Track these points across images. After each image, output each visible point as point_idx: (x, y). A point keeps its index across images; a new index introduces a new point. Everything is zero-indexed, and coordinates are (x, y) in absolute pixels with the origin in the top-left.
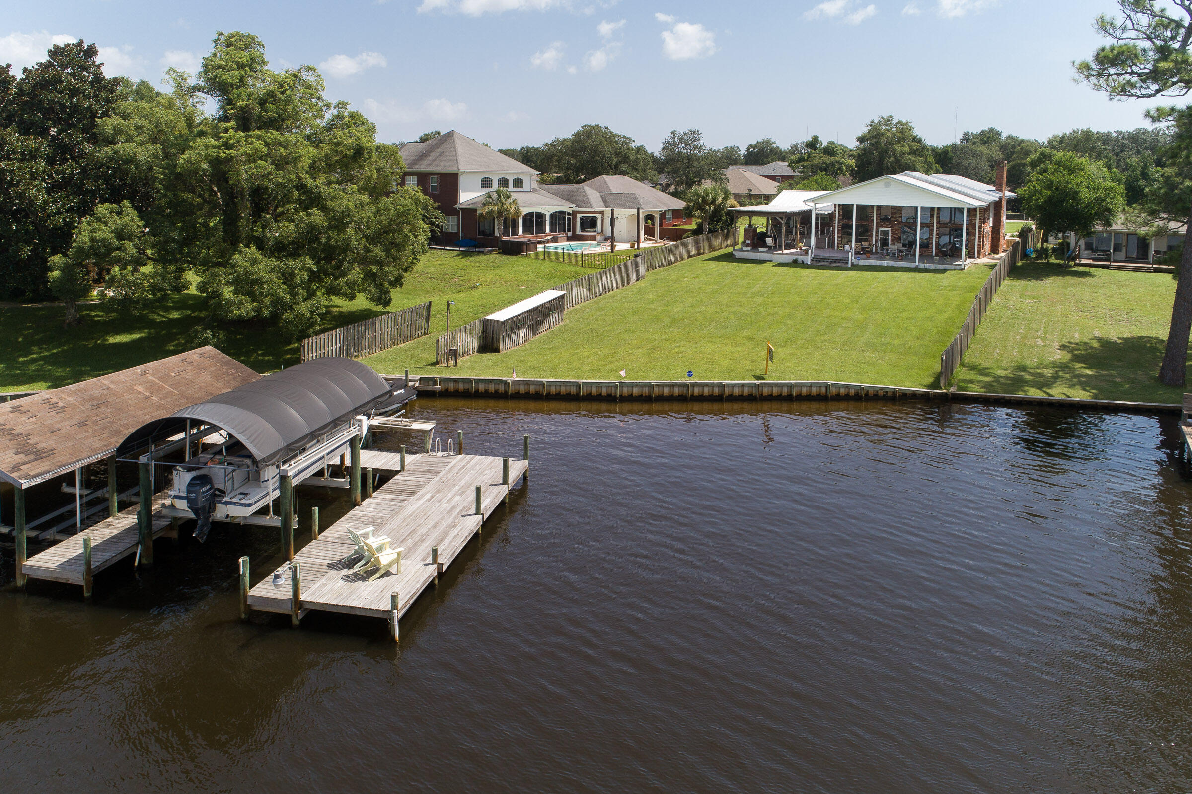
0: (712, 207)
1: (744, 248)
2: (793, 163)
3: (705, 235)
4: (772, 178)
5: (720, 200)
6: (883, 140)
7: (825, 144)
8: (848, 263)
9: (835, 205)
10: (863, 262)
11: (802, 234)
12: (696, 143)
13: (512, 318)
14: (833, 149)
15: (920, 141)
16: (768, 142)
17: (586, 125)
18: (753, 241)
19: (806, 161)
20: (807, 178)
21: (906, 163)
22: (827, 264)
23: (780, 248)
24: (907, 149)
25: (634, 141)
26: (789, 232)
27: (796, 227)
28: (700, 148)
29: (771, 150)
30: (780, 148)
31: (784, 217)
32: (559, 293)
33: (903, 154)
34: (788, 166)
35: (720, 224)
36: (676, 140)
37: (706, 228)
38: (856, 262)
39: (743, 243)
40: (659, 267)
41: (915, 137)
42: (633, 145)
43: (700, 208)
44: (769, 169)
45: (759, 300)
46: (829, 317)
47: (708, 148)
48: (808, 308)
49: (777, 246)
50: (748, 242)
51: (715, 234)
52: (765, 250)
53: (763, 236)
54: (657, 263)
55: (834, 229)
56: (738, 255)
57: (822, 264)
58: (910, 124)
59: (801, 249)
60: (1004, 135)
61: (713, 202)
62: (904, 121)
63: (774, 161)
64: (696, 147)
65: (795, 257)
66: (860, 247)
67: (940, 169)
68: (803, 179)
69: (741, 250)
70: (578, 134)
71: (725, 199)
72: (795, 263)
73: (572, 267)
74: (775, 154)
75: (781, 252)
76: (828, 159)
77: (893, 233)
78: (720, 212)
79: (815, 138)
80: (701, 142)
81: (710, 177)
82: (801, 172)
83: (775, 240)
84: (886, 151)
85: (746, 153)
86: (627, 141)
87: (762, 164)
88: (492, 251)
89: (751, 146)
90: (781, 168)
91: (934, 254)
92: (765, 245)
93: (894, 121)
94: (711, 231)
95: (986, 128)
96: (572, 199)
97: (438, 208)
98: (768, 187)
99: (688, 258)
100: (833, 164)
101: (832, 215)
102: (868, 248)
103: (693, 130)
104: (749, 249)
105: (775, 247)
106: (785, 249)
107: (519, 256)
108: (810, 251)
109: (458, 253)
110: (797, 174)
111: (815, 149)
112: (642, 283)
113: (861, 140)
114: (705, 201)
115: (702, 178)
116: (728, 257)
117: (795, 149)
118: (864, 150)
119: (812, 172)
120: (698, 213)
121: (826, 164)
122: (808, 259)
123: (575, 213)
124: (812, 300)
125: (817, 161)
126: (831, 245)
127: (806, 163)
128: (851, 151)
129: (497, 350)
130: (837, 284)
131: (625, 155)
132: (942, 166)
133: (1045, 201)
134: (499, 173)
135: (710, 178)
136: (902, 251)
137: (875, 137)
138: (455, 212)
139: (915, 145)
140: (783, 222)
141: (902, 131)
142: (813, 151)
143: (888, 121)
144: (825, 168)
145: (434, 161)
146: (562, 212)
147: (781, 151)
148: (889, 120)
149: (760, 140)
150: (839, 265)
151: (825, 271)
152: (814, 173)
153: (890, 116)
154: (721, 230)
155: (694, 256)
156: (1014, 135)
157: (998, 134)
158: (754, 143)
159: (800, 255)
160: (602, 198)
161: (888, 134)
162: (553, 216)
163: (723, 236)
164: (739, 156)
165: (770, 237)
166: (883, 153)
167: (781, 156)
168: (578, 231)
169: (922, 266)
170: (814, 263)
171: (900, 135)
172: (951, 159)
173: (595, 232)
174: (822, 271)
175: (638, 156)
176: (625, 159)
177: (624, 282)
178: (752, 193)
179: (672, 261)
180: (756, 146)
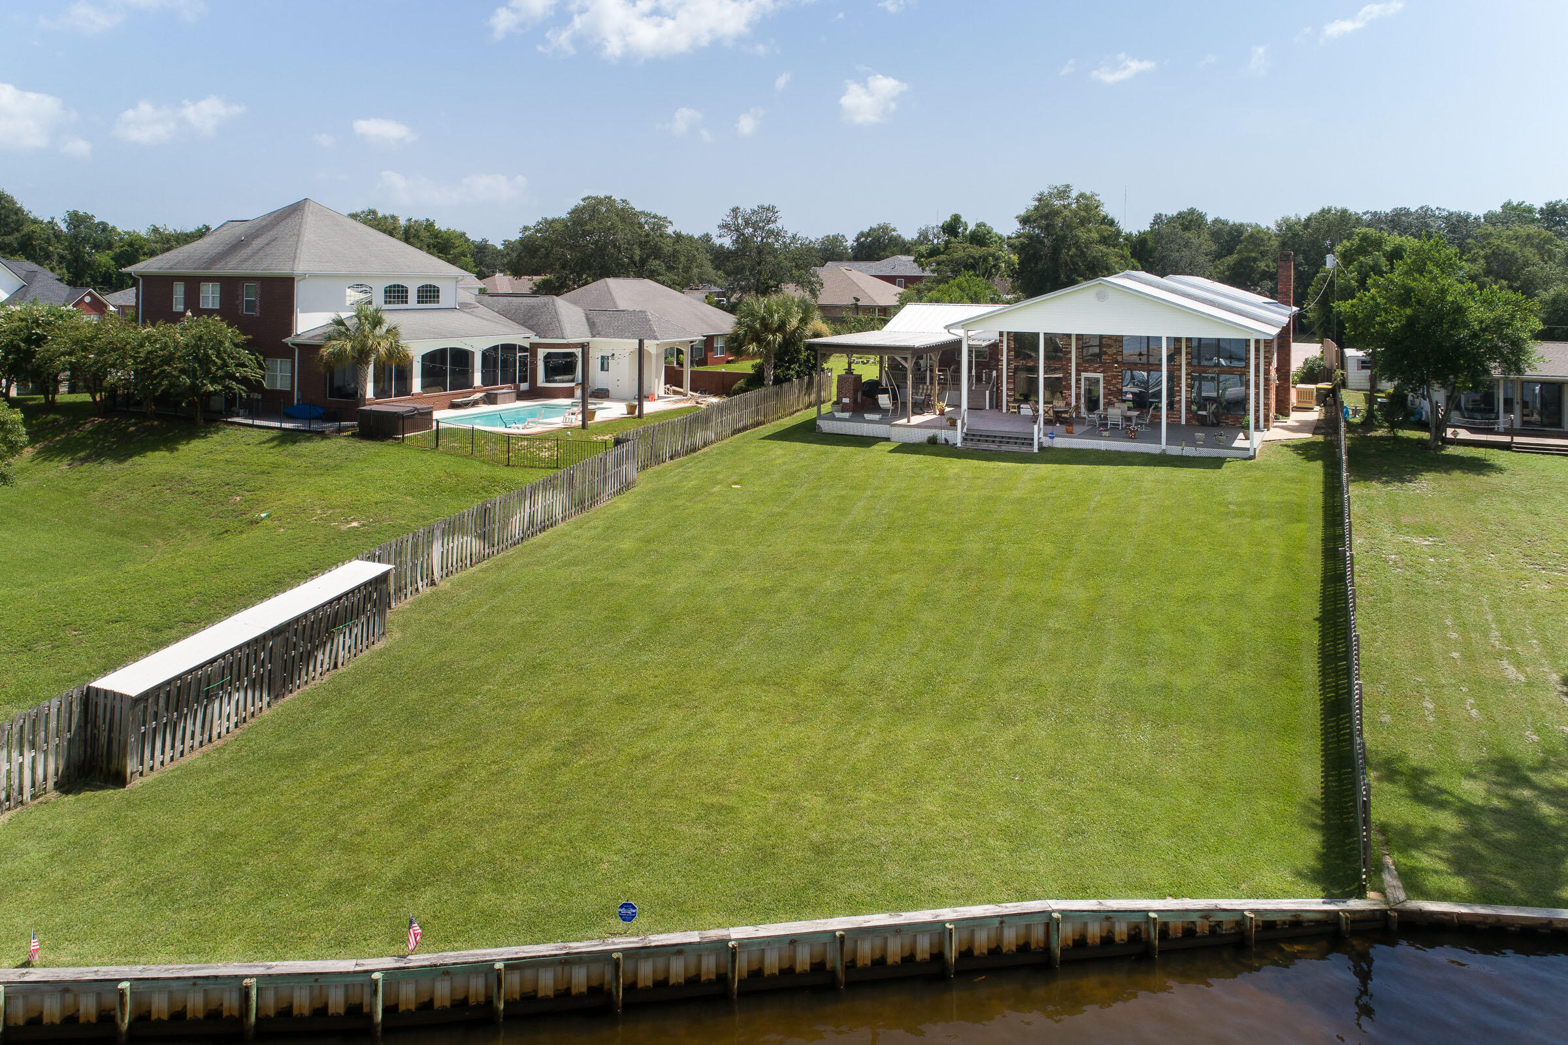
0: (779, 338)
1: (838, 415)
2: (923, 256)
3: (769, 388)
4: (891, 279)
5: (794, 322)
6: (1059, 222)
7: (971, 227)
8: (1031, 445)
9: (1001, 334)
10: (1061, 442)
11: (943, 384)
12: (772, 226)
13: (179, 677)
14: (984, 234)
15: (1112, 223)
16: (885, 229)
17: (588, 198)
18: (855, 400)
19: (943, 253)
20: (944, 280)
21: (1095, 257)
22: (993, 447)
23: (904, 414)
24: (1095, 235)
25: (670, 222)
26: (919, 379)
27: (931, 371)
28: (777, 234)
29: (890, 240)
30: (903, 236)
31: (909, 356)
32: (377, 569)
33: (1088, 243)
34: (915, 261)
35: (796, 366)
36: (740, 221)
37: (770, 374)
38: (1046, 442)
39: (835, 403)
40: (671, 458)
41: (1105, 218)
42: (670, 230)
43: (757, 338)
44: (886, 266)
45: (861, 548)
46: (1014, 598)
47: (790, 235)
48: (966, 574)
49: (900, 409)
50: (846, 400)
51: (786, 386)
52: (877, 417)
53: (873, 388)
54: (667, 451)
55: (999, 377)
56: (826, 426)
57: (984, 446)
58: (1097, 198)
59: (942, 413)
60: (1210, 219)
61: (782, 327)
62: (1088, 194)
63: (893, 254)
64: (771, 232)
65: (930, 433)
66: (1051, 413)
67: (1138, 265)
68: (939, 282)
69: (831, 417)
70: (576, 212)
71: (804, 321)
72: (933, 446)
73: (485, 467)
74: (896, 245)
75: (904, 421)
76: (976, 251)
77: (1107, 382)
78: (794, 344)
79: (956, 219)
80: (779, 224)
81: (792, 279)
82: (933, 271)
83: (895, 398)
84: (1064, 237)
85: (855, 244)
86: (659, 224)
87: (878, 260)
88: (340, 430)
89: (862, 234)
90: (905, 265)
91: (1183, 422)
92: (876, 408)
93: (1074, 194)
94: (778, 381)
95: (1184, 208)
96: (531, 322)
97: (247, 345)
98: (887, 294)
99: (733, 433)
100: (985, 259)
101: (994, 348)
102: (1066, 412)
103: (766, 205)
104: (847, 415)
105: (895, 411)
106: (914, 413)
107: (390, 441)
108: (959, 423)
109: (274, 433)
110: (927, 273)
111: (956, 235)
112: (623, 504)
113: (1025, 221)
114: (766, 326)
115: (781, 281)
116: (807, 432)
117: (924, 237)
118: (1030, 237)
119: (952, 272)
120: (753, 347)
121: (973, 258)
122: (957, 437)
123: (534, 347)
124: (974, 546)
125: (959, 254)
126: (996, 404)
127: (943, 257)
128: (1009, 238)
129: (118, 779)
130: (1020, 501)
131: (656, 245)
132: (1140, 260)
133: (1403, 326)
134: (388, 277)
135: (792, 282)
136: (1129, 419)
137: (1046, 217)
138: (286, 352)
139: (1107, 230)
140: (909, 365)
141: (1087, 208)
142: (953, 239)
143: (1063, 193)
144: (972, 265)
145: (254, 254)
146: (509, 348)
147: (903, 241)
148: (1065, 192)
149: (875, 226)
150: (1015, 448)
151: (992, 464)
152: (956, 273)
153: (1068, 186)
154: (799, 377)
155: (745, 428)
156: (1223, 218)
157: (1201, 217)
158: (866, 230)
159: (942, 428)
160: (588, 320)
161: (1066, 212)
162: (489, 357)
163: (801, 387)
164: (846, 248)
165: (885, 391)
166: (1060, 242)
167: (904, 248)
168: (541, 381)
169: (1175, 450)
170: (969, 444)
171: (1083, 213)
172: (1151, 251)
173: (572, 381)
174: (985, 464)
175: (677, 247)
176: (656, 252)
177: (580, 505)
178: (859, 303)
179: (699, 443)
180: (868, 235)
